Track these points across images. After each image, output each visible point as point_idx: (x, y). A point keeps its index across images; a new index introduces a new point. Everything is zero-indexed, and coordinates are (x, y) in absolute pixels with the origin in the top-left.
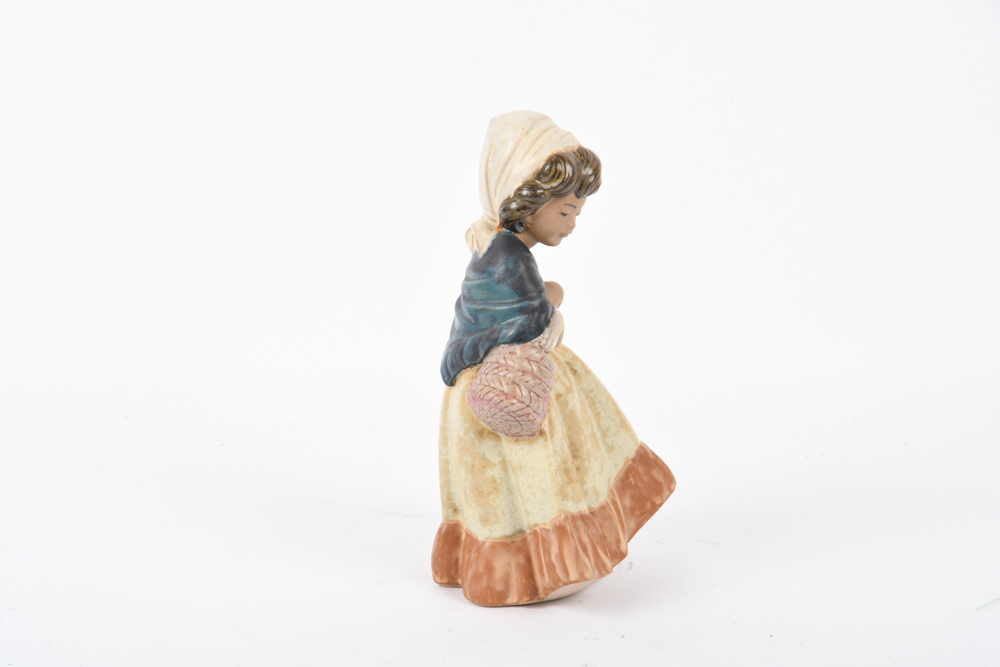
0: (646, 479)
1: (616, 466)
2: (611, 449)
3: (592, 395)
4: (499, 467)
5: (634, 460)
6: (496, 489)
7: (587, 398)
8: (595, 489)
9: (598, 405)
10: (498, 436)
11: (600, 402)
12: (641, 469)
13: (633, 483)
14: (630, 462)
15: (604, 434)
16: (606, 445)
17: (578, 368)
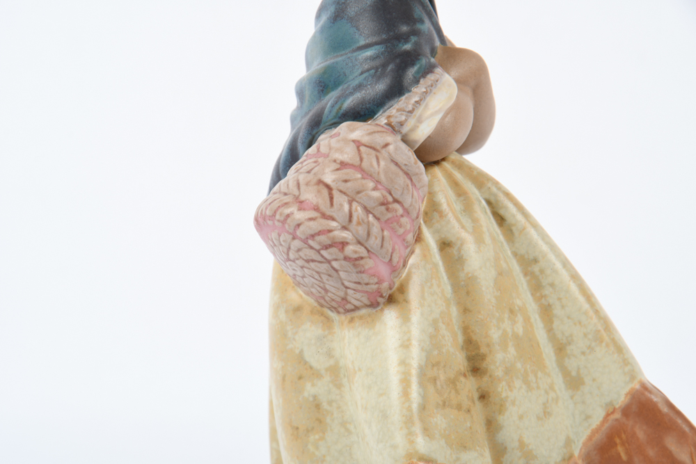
0: (651, 452)
1: (588, 417)
2: (574, 382)
3: (536, 269)
4: (327, 378)
5: (626, 411)
6: (320, 421)
7: (525, 275)
8: (522, 444)
9: (547, 291)
10: (328, 318)
11: (552, 285)
12: (641, 433)
13: (624, 457)
14: (617, 415)
15: (561, 349)
16: (565, 372)
17: (510, 211)
